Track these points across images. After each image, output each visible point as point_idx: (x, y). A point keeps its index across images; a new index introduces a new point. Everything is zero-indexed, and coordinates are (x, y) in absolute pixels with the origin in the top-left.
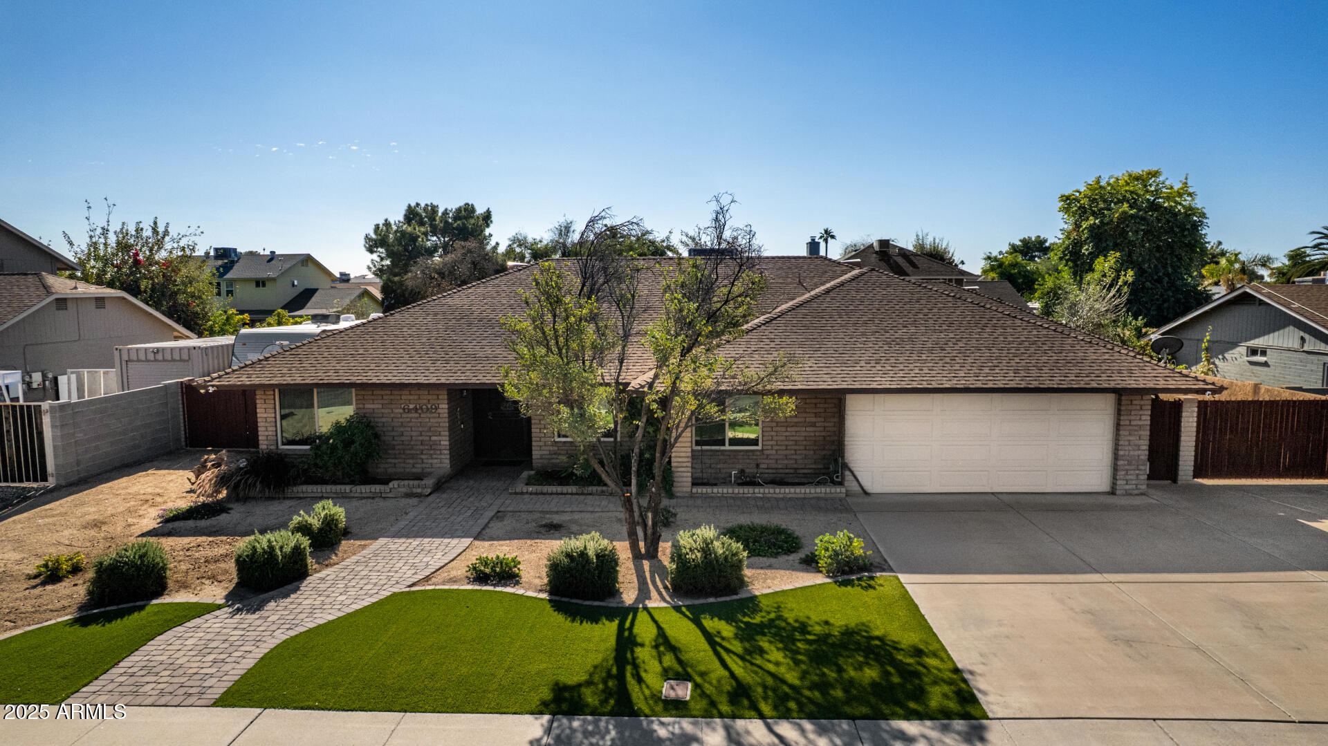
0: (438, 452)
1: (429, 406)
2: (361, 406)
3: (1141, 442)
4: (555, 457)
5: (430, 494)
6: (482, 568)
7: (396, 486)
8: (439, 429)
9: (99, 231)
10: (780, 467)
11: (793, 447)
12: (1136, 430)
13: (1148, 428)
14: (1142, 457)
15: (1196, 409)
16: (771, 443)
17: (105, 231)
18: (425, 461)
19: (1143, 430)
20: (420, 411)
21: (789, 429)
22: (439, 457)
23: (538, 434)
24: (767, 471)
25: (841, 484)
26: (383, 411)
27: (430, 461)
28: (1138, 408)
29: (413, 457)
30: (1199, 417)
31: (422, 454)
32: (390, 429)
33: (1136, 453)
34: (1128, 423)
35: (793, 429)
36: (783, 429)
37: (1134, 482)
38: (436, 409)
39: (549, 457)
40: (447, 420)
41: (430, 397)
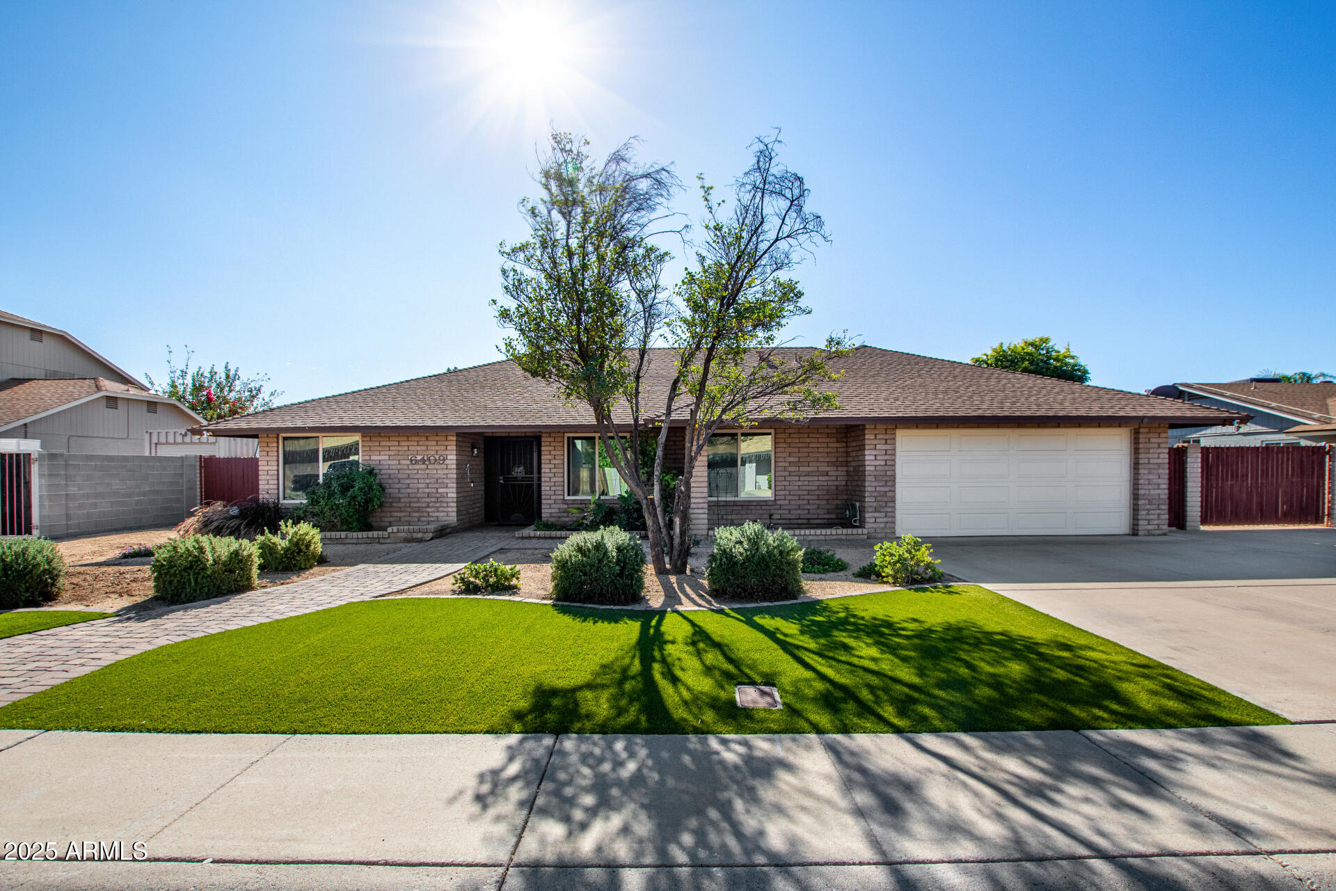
0: (445, 505)
1: (437, 457)
2: (367, 458)
3: (1161, 481)
4: (566, 515)
5: (432, 539)
6: (472, 579)
7: (395, 531)
8: (446, 481)
9: (179, 373)
10: (793, 517)
11: (806, 497)
12: (1154, 469)
13: (1167, 466)
14: (1162, 497)
15: (1200, 455)
16: (783, 493)
17: (184, 374)
18: (431, 514)
19: (1163, 469)
20: (427, 463)
21: (802, 478)
22: (445, 509)
23: (548, 493)
24: (780, 522)
25: (861, 526)
26: (390, 462)
27: (436, 514)
28: (1156, 446)
29: (419, 510)
30: (1202, 462)
31: (428, 507)
32: (397, 481)
33: (1156, 492)
34: (1146, 461)
35: (806, 478)
36: (797, 478)
37: (1156, 522)
38: (444, 460)
39: (559, 515)
40: (455, 471)
41: (437, 448)
